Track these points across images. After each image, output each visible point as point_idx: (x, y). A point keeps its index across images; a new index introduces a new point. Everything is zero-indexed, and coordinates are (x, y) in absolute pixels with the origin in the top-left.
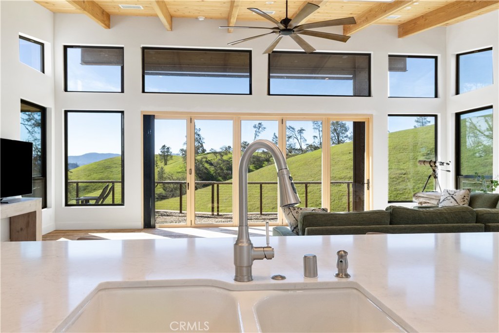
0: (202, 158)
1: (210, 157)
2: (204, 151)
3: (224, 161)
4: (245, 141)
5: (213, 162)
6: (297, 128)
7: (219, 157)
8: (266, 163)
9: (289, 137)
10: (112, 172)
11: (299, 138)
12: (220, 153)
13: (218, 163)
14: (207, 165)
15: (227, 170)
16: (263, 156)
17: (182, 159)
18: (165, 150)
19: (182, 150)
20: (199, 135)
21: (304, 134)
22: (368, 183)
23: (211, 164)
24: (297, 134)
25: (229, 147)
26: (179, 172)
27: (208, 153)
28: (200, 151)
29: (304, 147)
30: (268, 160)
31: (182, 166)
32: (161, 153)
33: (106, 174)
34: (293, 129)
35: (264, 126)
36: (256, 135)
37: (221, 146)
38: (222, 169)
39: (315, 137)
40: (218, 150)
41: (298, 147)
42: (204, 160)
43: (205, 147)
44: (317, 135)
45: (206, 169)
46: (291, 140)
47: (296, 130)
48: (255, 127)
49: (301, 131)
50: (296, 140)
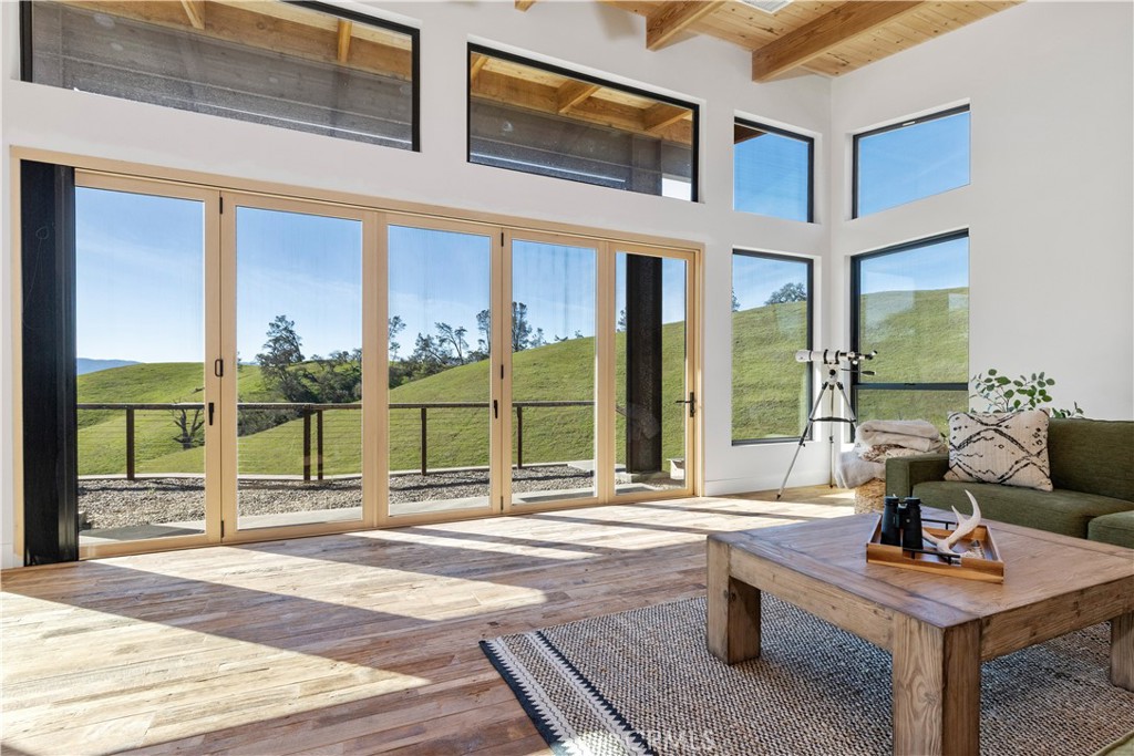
0: (297, 370)
1: (311, 369)
2: (300, 358)
3: (336, 375)
5: (316, 376)
6: (455, 328)
7: (327, 368)
9: (443, 341)
10: (118, 392)
11: (457, 341)
12: (328, 362)
13: (325, 379)
14: (305, 382)
15: (342, 389)
16: (401, 367)
17: (260, 372)
19: (260, 356)
20: (291, 332)
21: (466, 337)
23: (314, 380)
24: (455, 336)
25: (346, 353)
26: (254, 393)
27: (308, 362)
28: (293, 358)
29: (465, 356)
30: (409, 374)
31: (259, 382)
33: (104, 397)
34: (449, 328)
35: (403, 322)
36: (390, 334)
37: (332, 352)
38: (332, 388)
39: (481, 340)
40: (326, 357)
41: (455, 355)
42: (301, 372)
43: (303, 351)
44: (485, 338)
45: (304, 386)
46: (445, 344)
47: (454, 330)
48: (388, 322)
49: (460, 332)
50: (452, 345)
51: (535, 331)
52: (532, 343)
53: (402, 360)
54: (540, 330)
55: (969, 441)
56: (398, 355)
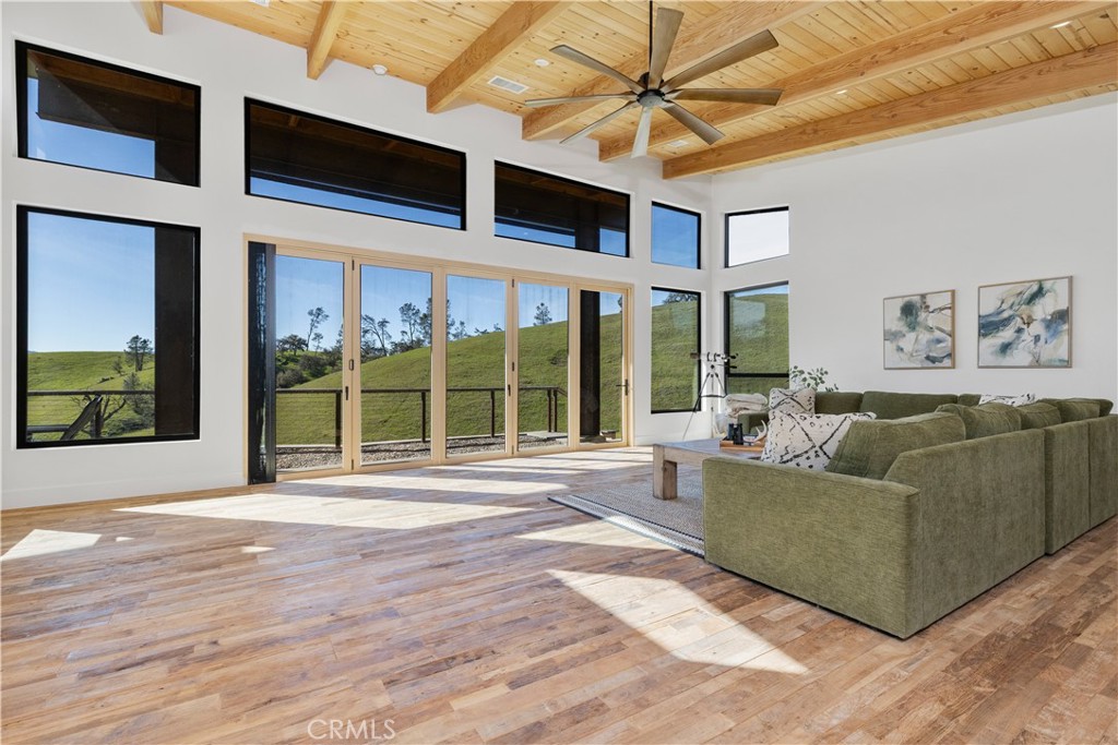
4: (295, 334)
6: (378, 319)
8: (329, 368)
9: (366, 332)
11: (380, 333)
16: (324, 357)
18: (139, 345)
21: (388, 328)
22: (627, 385)
24: (377, 328)
29: (388, 347)
30: (332, 364)
32: (128, 350)
34: (372, 319)
35: (326, 314)
36: (312, 325)
39: (404, 332)
41: (378, 345)
44: (407, 330)
46: (368, 335)
47: (377, 321)
48: (311, 313)
49: (383, 324)
50: (375, 337)
51: (457, 324)
52: (454, 336)
53: (325, 350)
54: (462, 323)
55: (779, 404)
56: (321, 345)
